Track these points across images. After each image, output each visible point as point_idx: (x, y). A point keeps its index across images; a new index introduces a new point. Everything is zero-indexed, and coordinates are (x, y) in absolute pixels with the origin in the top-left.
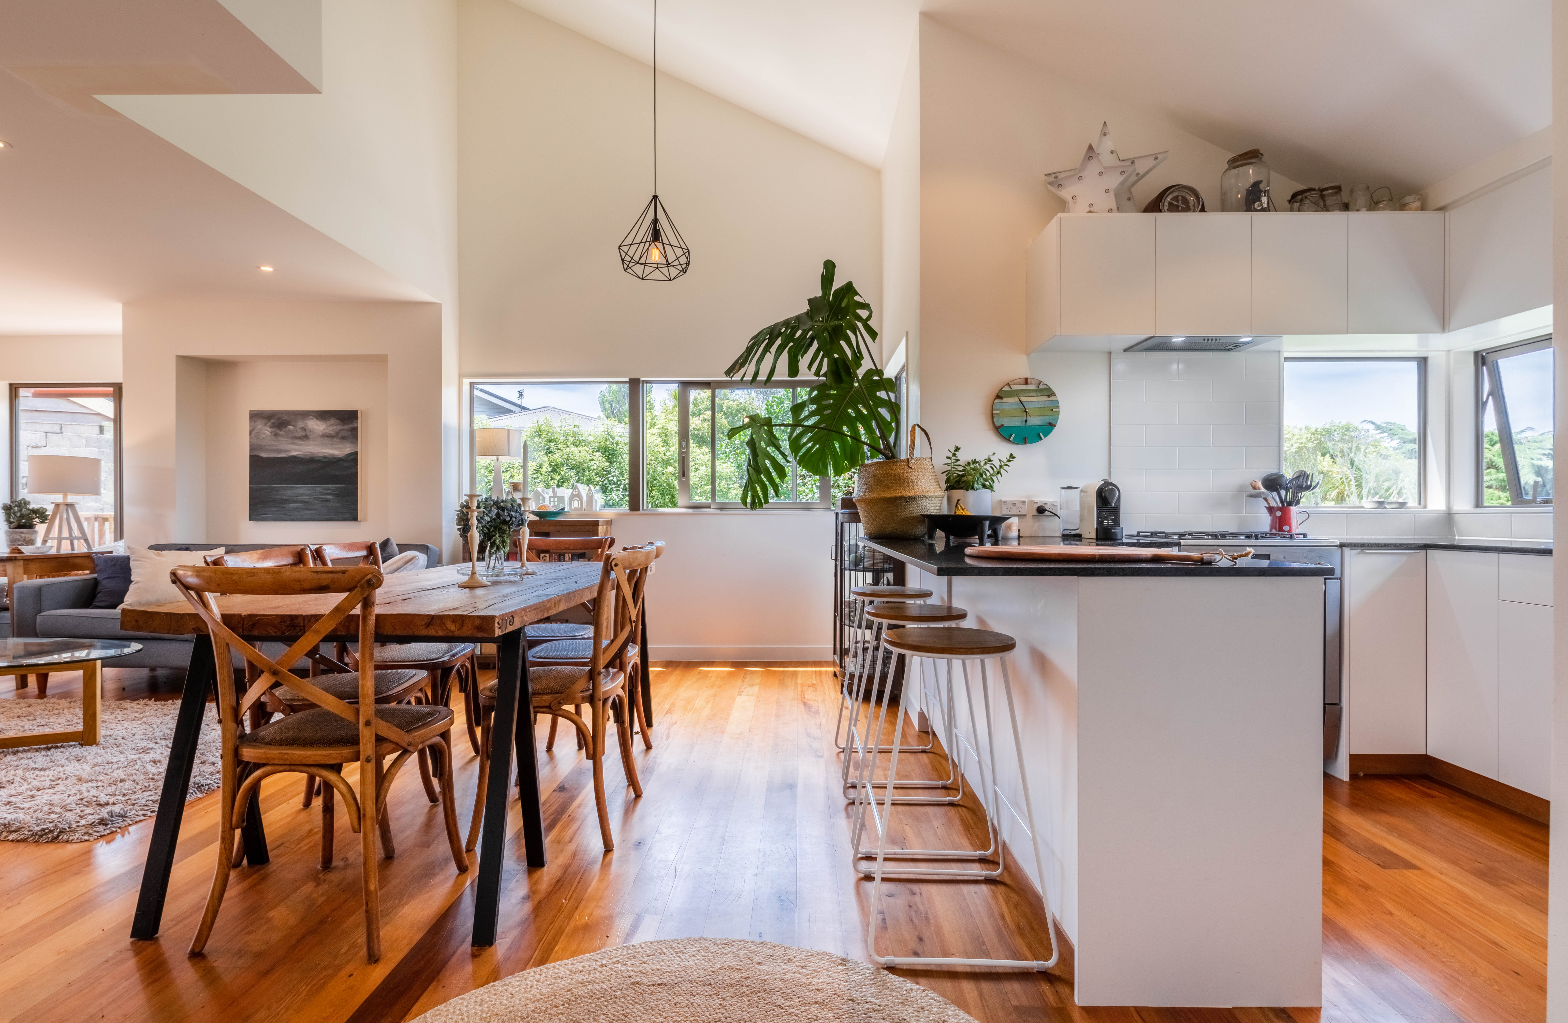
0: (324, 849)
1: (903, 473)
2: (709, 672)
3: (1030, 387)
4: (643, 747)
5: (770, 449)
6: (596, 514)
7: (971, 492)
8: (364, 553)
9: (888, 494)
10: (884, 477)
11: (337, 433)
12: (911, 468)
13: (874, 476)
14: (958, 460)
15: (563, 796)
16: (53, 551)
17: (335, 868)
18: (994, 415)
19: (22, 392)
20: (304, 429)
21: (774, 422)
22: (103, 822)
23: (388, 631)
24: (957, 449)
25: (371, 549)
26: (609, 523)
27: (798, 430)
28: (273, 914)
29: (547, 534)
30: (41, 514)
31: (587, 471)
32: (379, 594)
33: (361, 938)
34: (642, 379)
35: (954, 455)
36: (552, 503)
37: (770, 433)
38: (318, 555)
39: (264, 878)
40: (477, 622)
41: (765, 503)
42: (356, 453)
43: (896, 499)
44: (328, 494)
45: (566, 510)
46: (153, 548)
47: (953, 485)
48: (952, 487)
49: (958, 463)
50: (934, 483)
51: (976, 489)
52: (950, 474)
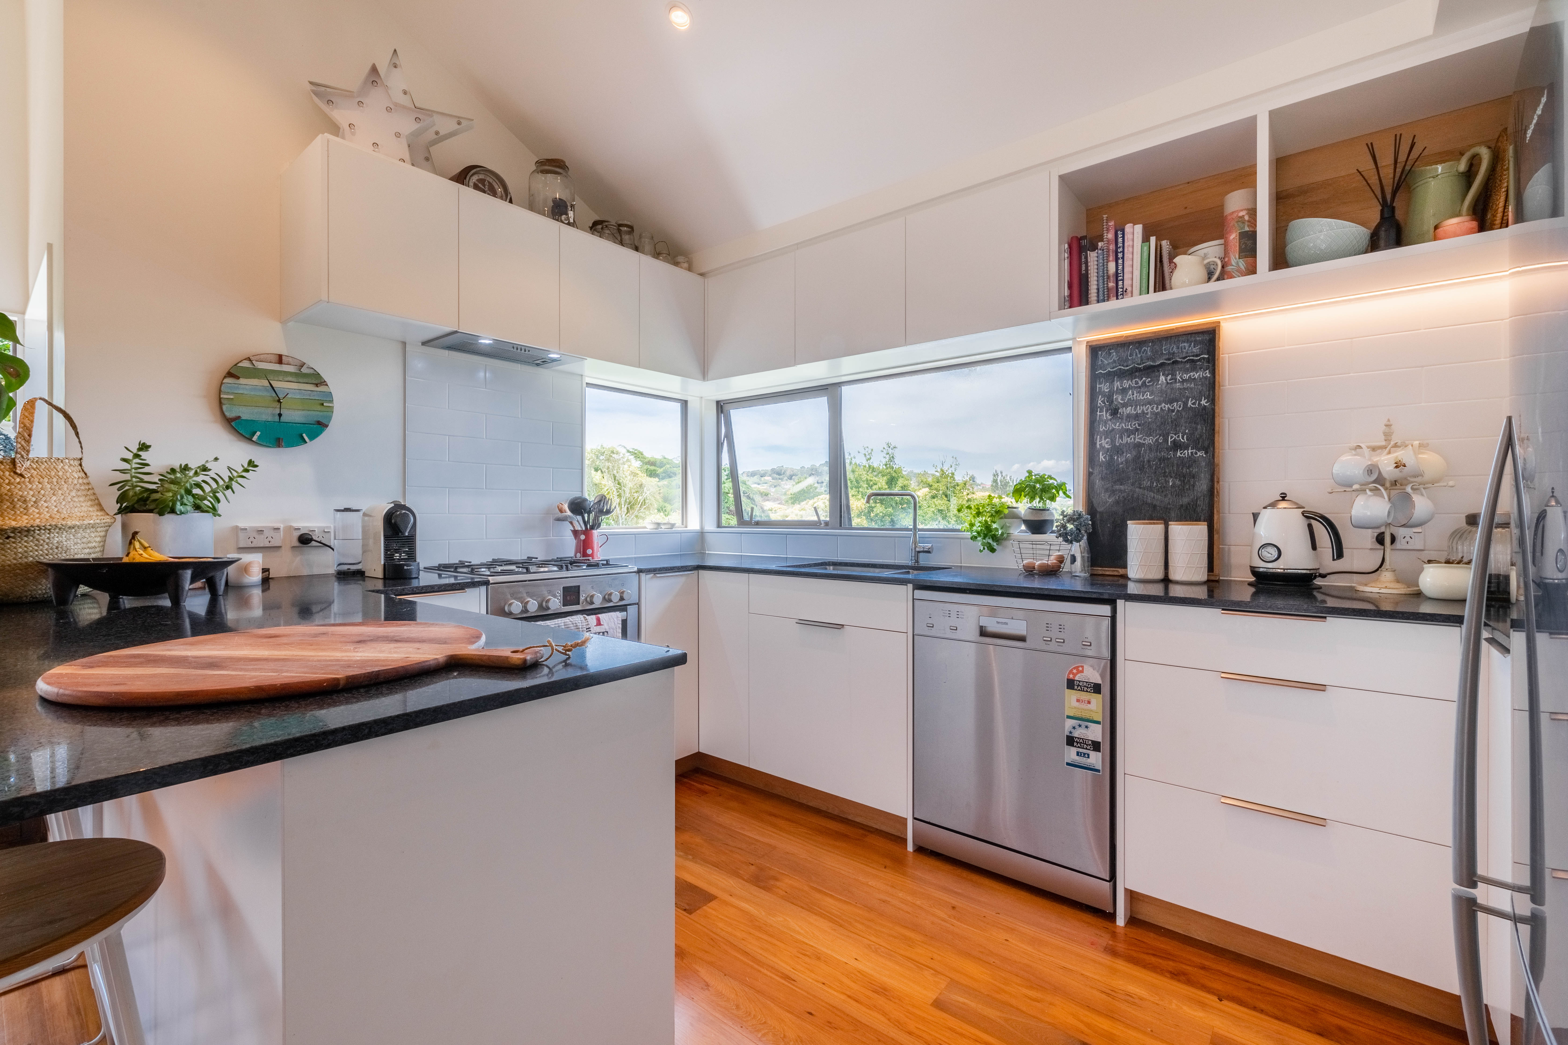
3: (285, 368)
7: (168, 517)
12: (21, 475)
14: (148, 465)
18: (224, 402)
24: (144, 447)
35: (137, 456)
47: (133, 506)
48: (132, 509)
49: (146, 469)
50: (89, 503)
51: (182, 513)
52: (127, 488)
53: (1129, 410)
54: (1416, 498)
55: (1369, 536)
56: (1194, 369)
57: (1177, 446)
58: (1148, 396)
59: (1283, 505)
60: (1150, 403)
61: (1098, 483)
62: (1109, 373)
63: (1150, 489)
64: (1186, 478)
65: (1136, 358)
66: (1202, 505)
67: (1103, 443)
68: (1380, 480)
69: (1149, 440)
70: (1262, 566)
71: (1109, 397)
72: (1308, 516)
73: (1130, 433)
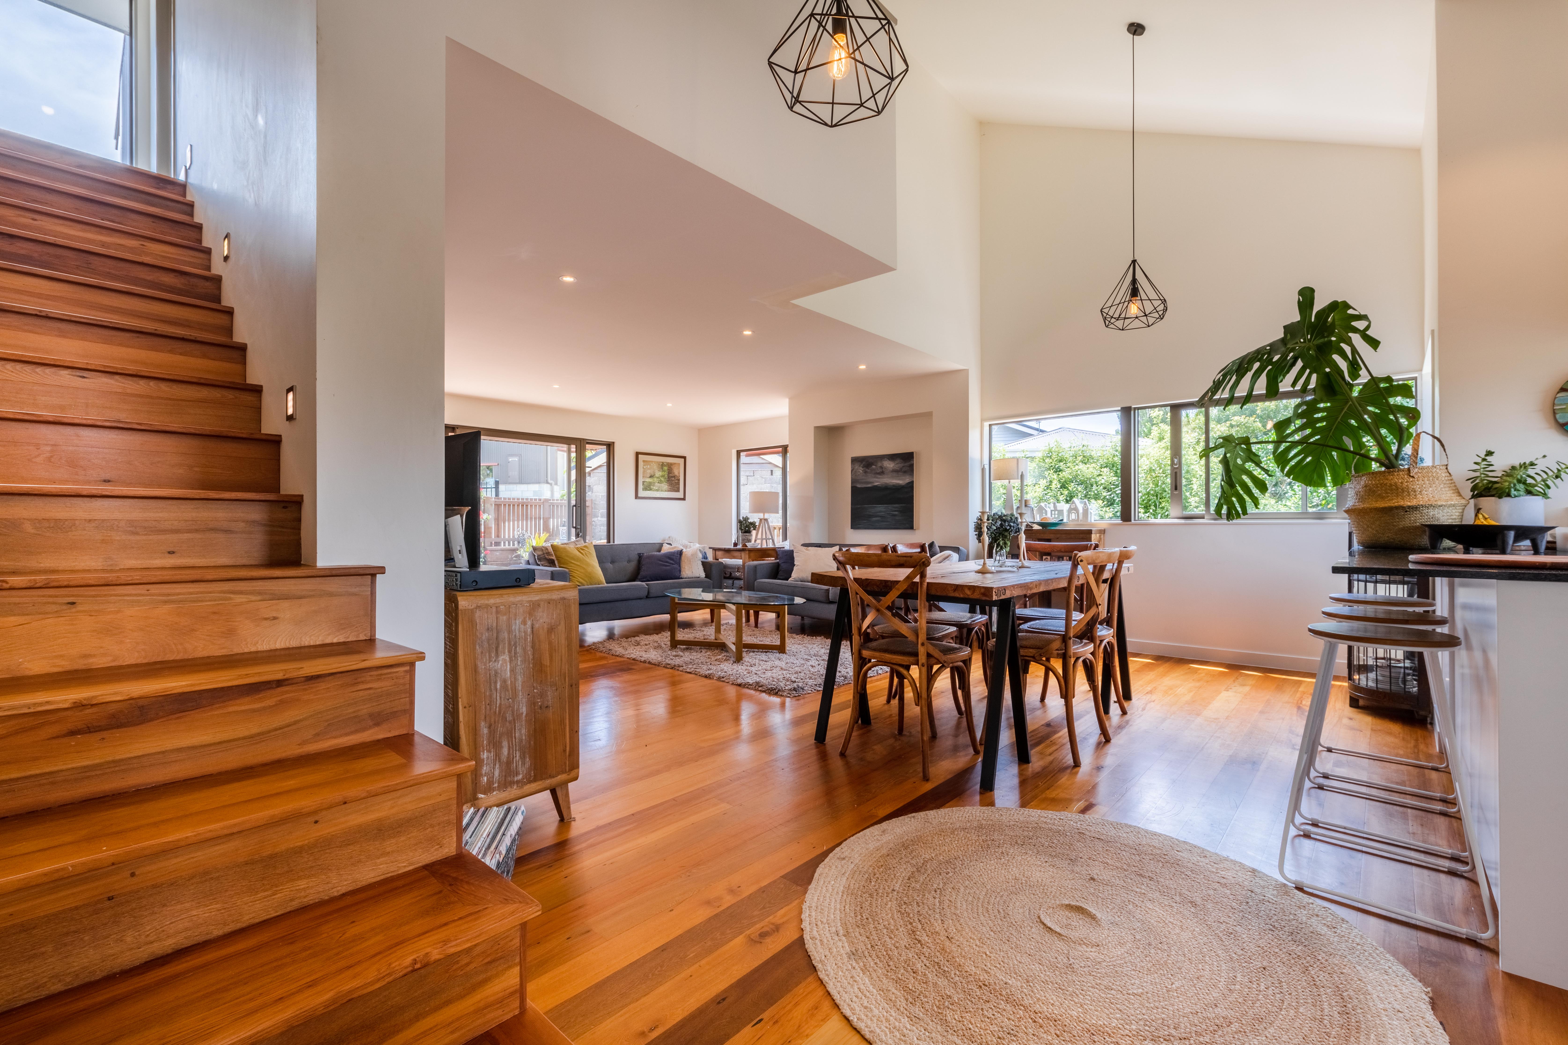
0: (899, 723)
1: (1402, 483)
2: (1199, 669)
4: (1119, 712)
5: (1249, 466)
6: (1092, 525)
7: (1506, 500)
8: (919, 550)
9: (1381, 504)
10: (1378, 487)
11: (901, 469)
12: (1413, 477)
13: (1366, 486)
14: (1492, 465)
15: (1049, 729)
16: (759, 547)
17: (905, 735)
18: (1556, 411)
19: (742, 454)
20: (881, 467)
21: (1253, 440)
22: (795, 689)
23: (933, 592)
24: (1490, 453)
25: (923, 547)
26: (1102, 532)
27: (1283, 446)
28: (875, 747)
29: (1049, 540)
30: (753, 524)
31: (1095, 485)
32: (929, 571)
33: (920, 768)
34: (1133, 406)
35: (1484, 460)
36: (1053, 516)
37: (1249, 451)
38: (894, 549)
39: (869, 731)
40: (983, 590)
41: (1244, 515)
42: (912, 482)
43: (1391, 509)
44: (895, 511)
45: (1065, 520)
46: (805, 545)
47: (1481, 492)
48: (1480, 495)
49: (1491, 468)
50: (1451, 492)
51: (1515, 496)
52: (1477, 481)
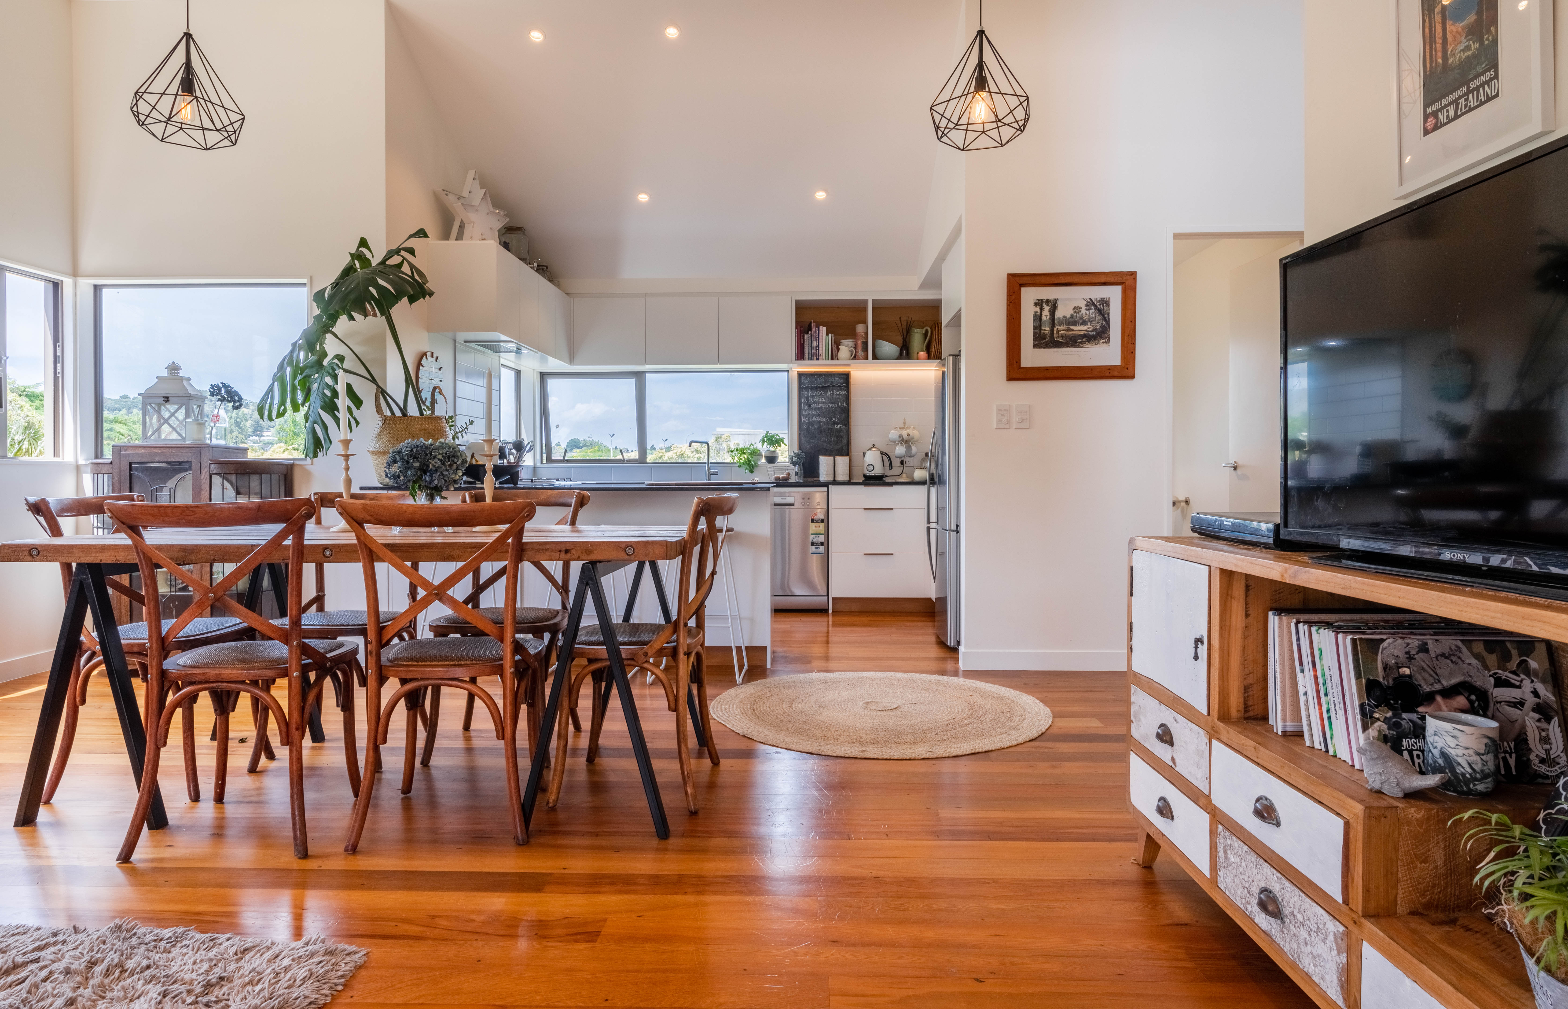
53: (815, 405)
54: (913, 447)
55: (898, 461)
56: (841, 390)
57: (835, 423)
58: (823, 400)
59: (874, 449)
60: (824, 403)
61: (803, 438)
62: (806, 387)
63: (825, 442)
64: (839, 437)
65: (818, 382)
66: (845, 448)
67: (804, 419)
68: (903, 440)
69: (824, 420)
70: (868, 473)
71: (807, 398)
72: (882, 453)
73: (816, 416)
